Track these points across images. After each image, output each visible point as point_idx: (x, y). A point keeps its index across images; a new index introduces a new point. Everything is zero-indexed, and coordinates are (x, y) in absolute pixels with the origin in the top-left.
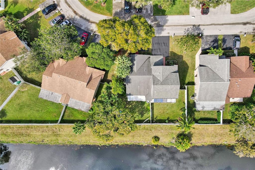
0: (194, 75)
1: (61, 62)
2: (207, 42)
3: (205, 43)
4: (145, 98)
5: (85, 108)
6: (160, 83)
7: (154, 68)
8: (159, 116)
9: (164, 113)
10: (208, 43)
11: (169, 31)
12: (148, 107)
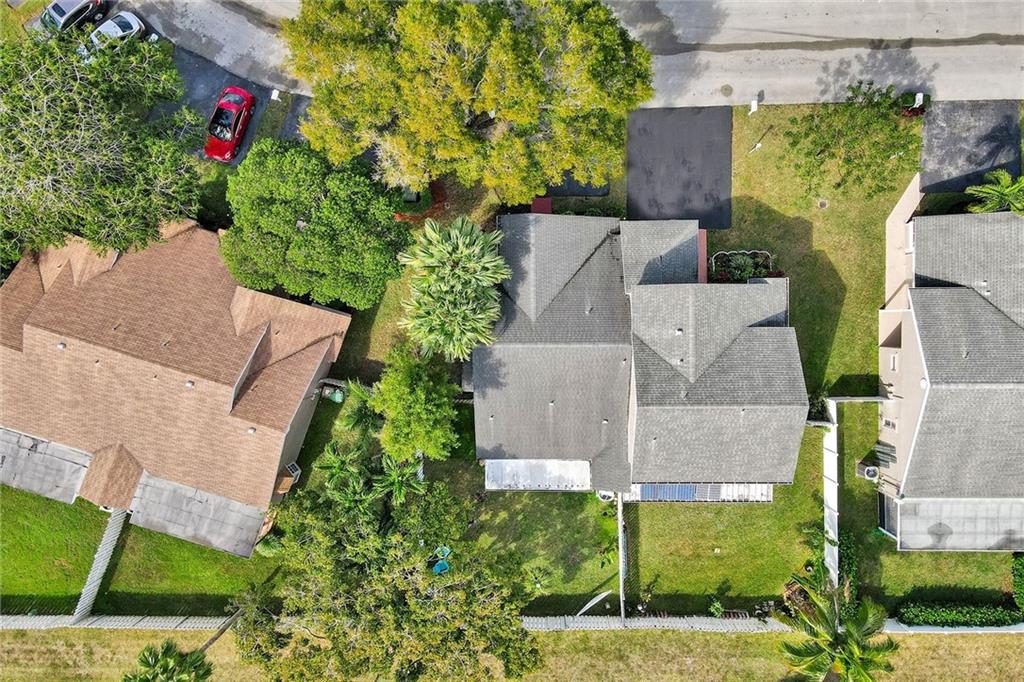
0: (876, 339)
1: (81, 261)
2: (955, 139)
3: (941, 147)
4: (588, 476)
5: (229, 531)
6: (683, 394)
7: (642, 297)
8: (671, 572)
9: (699, 556)
10: (962, 150)
11: (726, 80)
12: (608, 524)
